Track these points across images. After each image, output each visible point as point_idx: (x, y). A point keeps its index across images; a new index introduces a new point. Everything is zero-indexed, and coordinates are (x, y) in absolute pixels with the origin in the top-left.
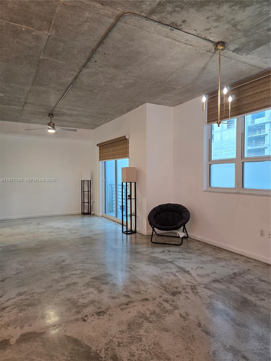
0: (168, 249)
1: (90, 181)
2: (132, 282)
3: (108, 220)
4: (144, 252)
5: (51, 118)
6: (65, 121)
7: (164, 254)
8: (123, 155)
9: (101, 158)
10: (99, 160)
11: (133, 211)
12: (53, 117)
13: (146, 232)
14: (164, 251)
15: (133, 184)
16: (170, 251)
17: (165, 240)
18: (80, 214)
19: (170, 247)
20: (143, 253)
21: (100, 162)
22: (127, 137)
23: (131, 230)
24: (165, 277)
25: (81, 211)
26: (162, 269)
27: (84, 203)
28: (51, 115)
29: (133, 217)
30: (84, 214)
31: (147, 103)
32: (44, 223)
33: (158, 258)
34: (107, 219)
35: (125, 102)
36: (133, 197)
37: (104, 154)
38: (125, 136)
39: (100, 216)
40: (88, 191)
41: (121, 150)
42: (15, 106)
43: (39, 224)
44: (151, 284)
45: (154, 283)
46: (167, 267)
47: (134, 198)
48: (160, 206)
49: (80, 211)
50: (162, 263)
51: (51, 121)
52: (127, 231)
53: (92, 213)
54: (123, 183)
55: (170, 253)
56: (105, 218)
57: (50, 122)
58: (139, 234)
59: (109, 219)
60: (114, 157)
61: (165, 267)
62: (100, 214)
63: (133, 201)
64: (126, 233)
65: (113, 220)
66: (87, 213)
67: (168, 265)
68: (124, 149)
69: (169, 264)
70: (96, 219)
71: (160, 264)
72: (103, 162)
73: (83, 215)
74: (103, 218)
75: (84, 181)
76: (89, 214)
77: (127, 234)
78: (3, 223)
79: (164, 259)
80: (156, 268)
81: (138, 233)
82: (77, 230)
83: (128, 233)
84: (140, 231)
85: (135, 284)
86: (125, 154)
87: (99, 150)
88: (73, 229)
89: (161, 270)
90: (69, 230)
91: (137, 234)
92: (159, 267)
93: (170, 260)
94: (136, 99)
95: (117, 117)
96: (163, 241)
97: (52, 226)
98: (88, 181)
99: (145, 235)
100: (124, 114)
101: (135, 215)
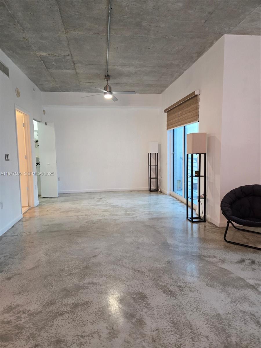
0: (250, 258)
1: (158, 153)
2: (173, 323)
3: (175, 200)
4: (210, 257)
5: (107, 80)
6: (126, 84)
7: (242, 266)
8: (192, 119)
9: (169, 126)
10: (167, 129)
11: (202, 193)
12: (110, 79)
13: (219, 222)
14: (243, 261)
15: (202, 156)
16: (253, 262)
17: (248, 239)
18: (147, 191)
19: (254, 252)
20: (207, 259)
21: (168, 132)
22: (197, 93)
23: (199, 217)
24: (238, 324)
25: (148, 187)
26: (235, 302)
27: (151, 178)
28: (107, 77)
29: (202, 201)
30: (151, 190)
31: (225, 35)
32: (105, 199)
33: (230, 273)
34: (174, 198)
35: (191, 38)
36: (202, 173)
37: (172, 121)
38: (195, 91)
39: (167, 194)
40: (156, 166)
41: (189, 112)
42: (66, 69)
43: (100, 199)
44: (207, 337)
45: (212, 336)
46: (245, 299)
47: (204, 175)
48: (241, 187)
49: (146, 187)
50: (237, 288)
51: (108, 84)
52: (192, 218)
53: (159, 190)
54: (189, 155)
55: (254, 266)
56: (172, 197)
57: (107, 86)
58: (209, 225)
59: (177, 199)
60: (182, 122)
61: (241, 298)
62: (168, 192)
63: (202, 179)
64: (191, 220)
65: (180, 201)
66: (155, 190)
67: (249, 292)
68: (194, 110)
69: (249, 290)
70: (161, 197)
71: (233, 287)
72: (171, 130)
73: (150, 192)
74: (170, 197)
75: (150, 153)
76: (156, 190)
77: (192, 222)
78: (70, 196)
79: (242, 279)
80: (223, 296)
81: (209, 222)
82: (134, 211)
83: (194, 220)
84: (211, 219)
85: (178, 329)
86: (194, 117)
87: (167, 117)
88: (130, 208)
89: (232, 302)
90: (126, 210)
91: (207, 223)
92: (229, 294)
93: (252, 282)
94: (207, 29)
95: (186, 70)
96: (244, 241)
97: (111, 204)
98: (156, 153)
99: (217, 227)
100: (194, 62)
101: (205, 198)
